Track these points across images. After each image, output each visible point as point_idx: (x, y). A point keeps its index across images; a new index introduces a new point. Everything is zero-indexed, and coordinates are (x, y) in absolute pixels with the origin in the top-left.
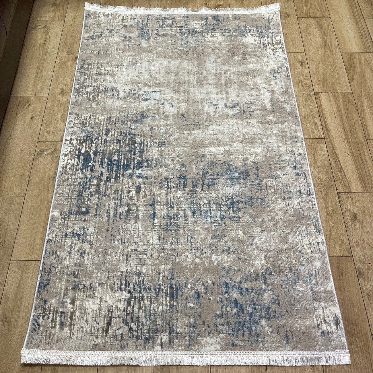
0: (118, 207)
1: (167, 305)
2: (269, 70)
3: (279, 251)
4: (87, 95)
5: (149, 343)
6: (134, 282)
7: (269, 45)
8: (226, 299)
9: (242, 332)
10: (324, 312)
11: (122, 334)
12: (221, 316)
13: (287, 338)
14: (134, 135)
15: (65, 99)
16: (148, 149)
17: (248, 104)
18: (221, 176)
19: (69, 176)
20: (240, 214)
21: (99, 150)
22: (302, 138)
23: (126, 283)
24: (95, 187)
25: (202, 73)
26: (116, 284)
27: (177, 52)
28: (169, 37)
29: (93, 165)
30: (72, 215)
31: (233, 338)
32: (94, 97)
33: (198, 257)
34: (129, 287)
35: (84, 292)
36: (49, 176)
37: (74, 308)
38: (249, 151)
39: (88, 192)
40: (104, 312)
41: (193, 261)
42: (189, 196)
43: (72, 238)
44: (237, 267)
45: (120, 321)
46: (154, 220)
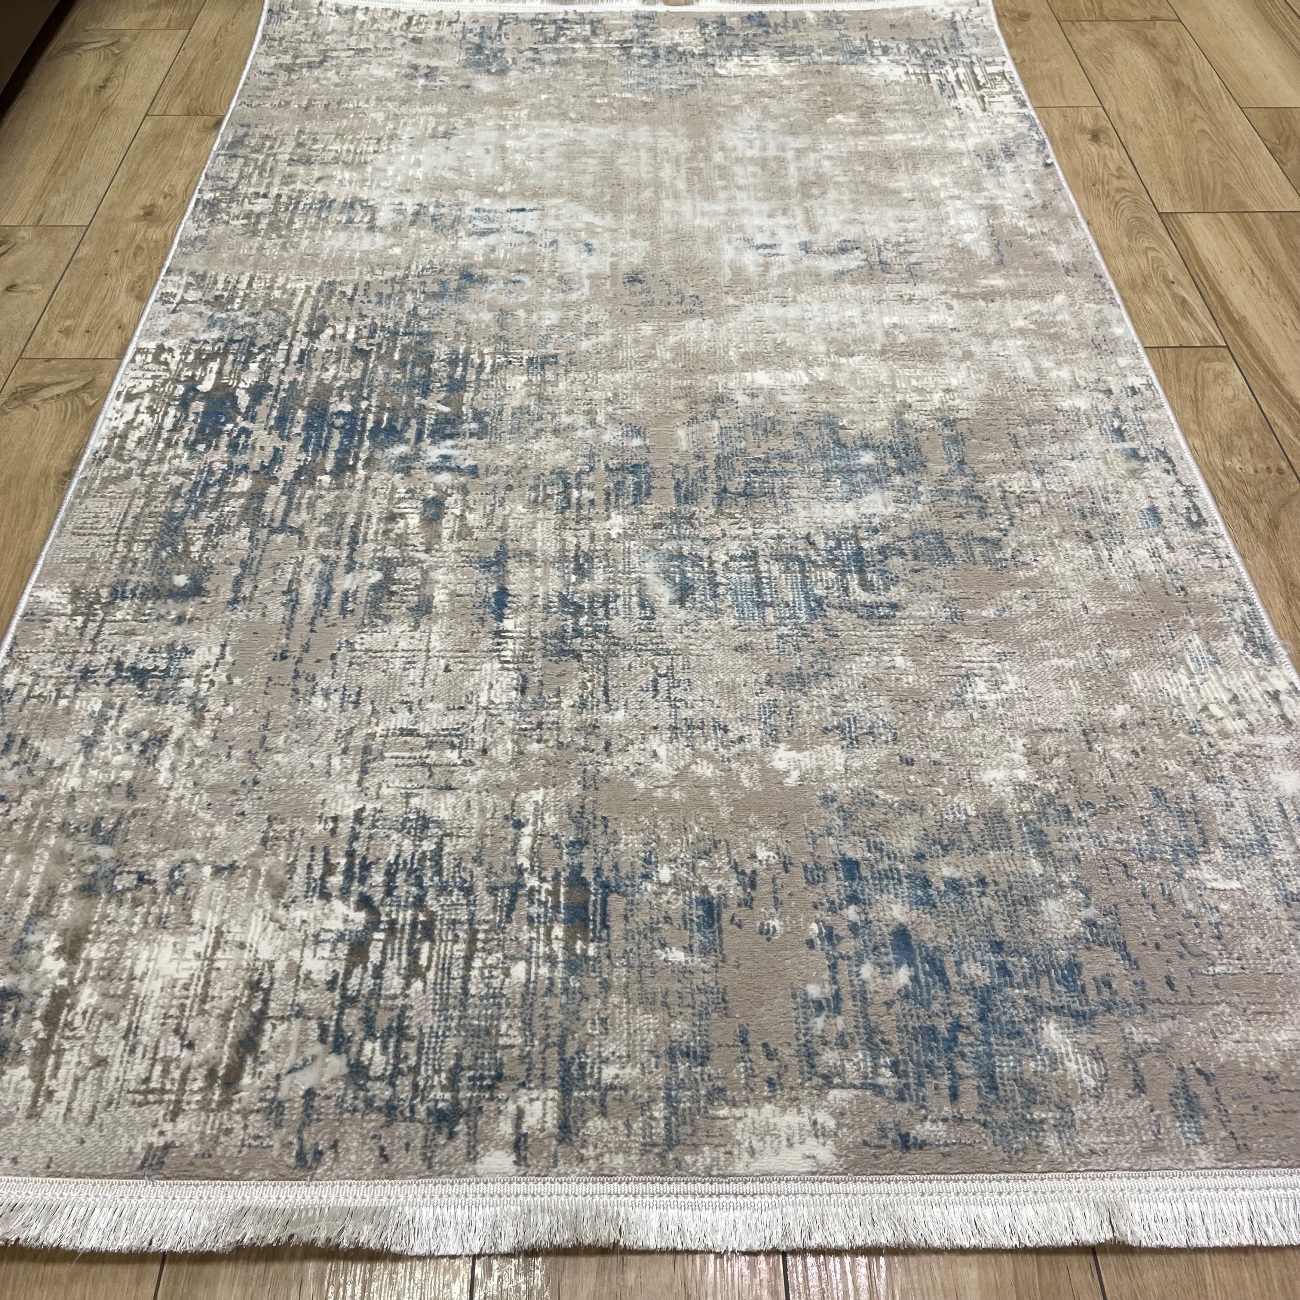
0: (340, 570)
1: (551, 959)
2: (971, 148)
3: (1092, 731)
4: (245, 222)
5: (452, 1136)
6: (391, 858)
7: (961, 87)
8: (854, 928)
9: (945, 1081)
11: (310, 1094)
12: (834, 1004)
13: (1191, 1108)
14: (428, 336)
15: (155, 233)
16: (484, 376)
17: (898, 244)
18: (802, 462)
19: (133, 464)
20: (897, 593)
21: (273, 382)
22: (1133, 344)
23: (350, 867)
24: (242, 501)
25: (708, 159)
26: (301, 870)
27: (610, 105)
29: (246, 432)
30: (124, 598)
31: (902, 1108)
32: (273, 227)
33: (710, 758)
34: (362, 881)
35: (136, 903)
36: (45, 471)
37: (72, 974)
38: (914, 383)
39: (207, 518)
40: (225, 992)
41: (682, 774)
42: (660, 534)
43: (109, 684)
44: (896, 794)
45: (303, 1032)
46: (500, 618)
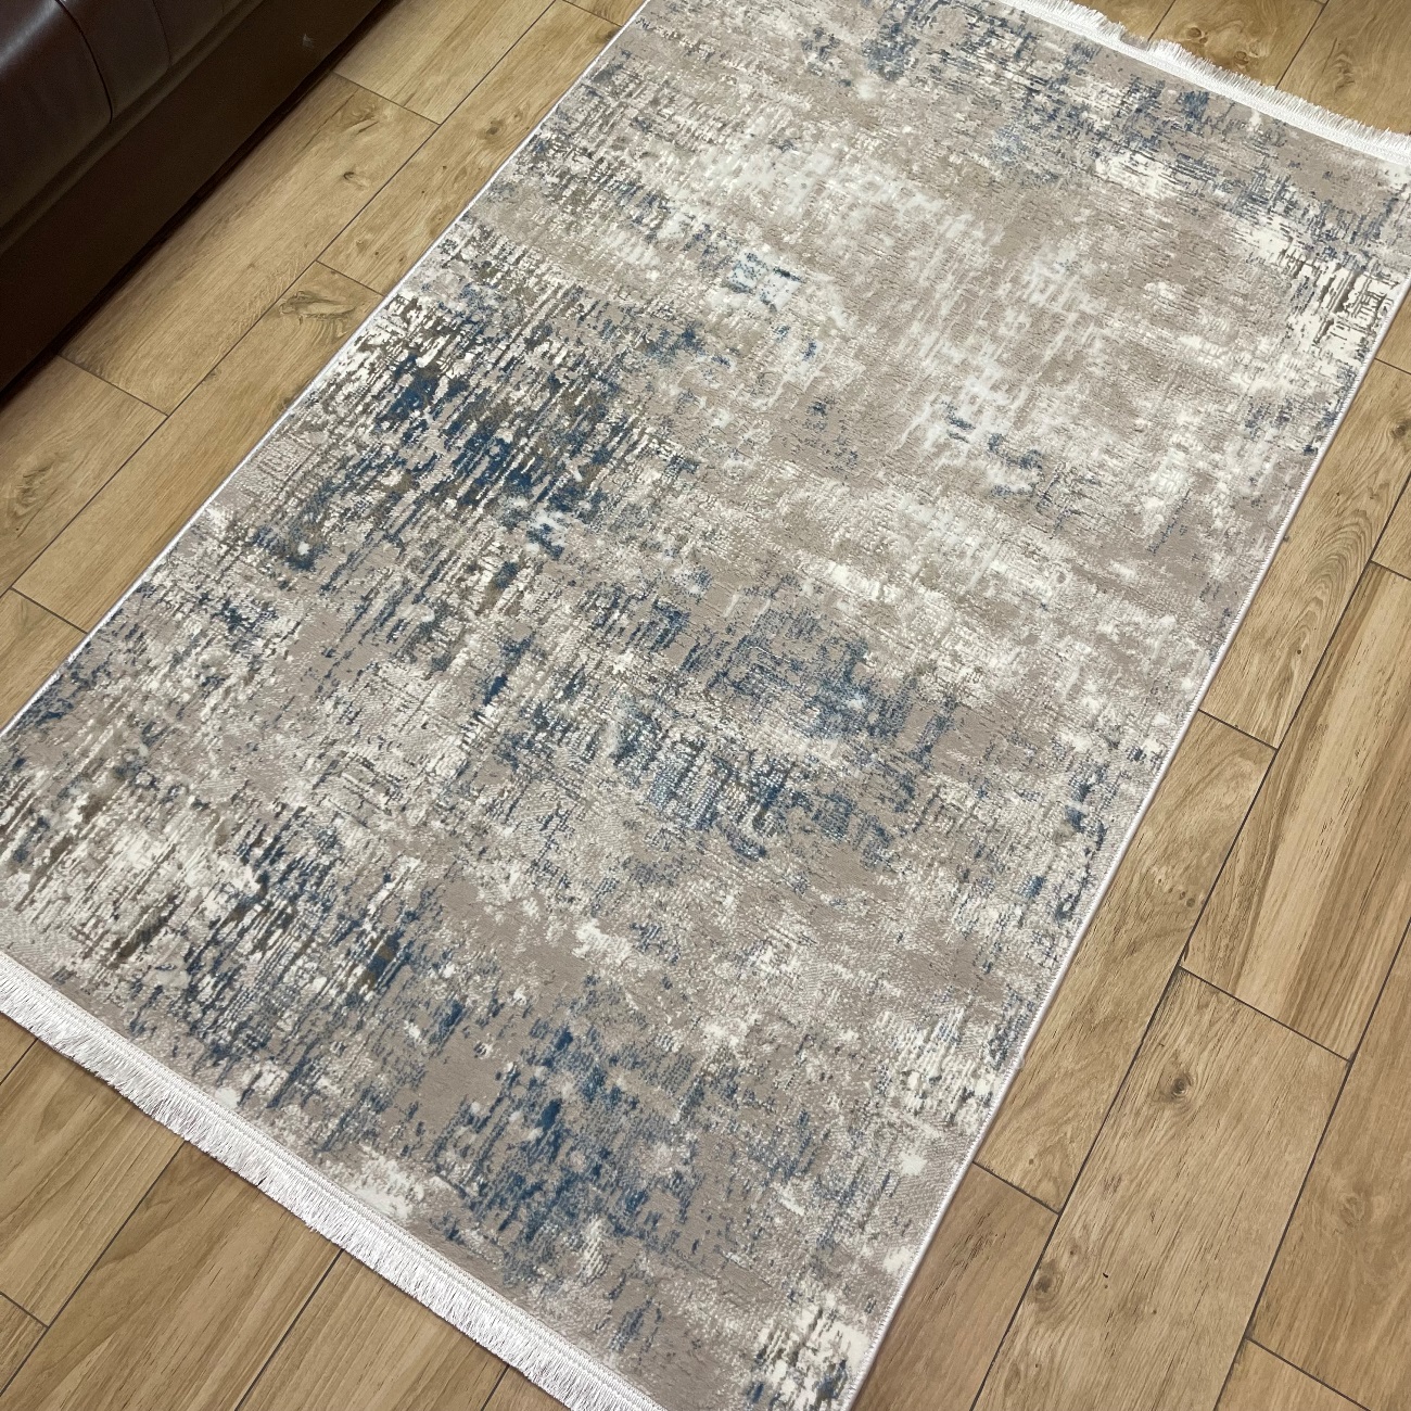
0: (411, 597)
1: (342, 987)
2: (1252, 392)
3: (814, 1039)
4: (556, 180)
5: (215, 1064)
6: (298, 856)
7: (1321, 299)
8: (533, 1082)
9: (505, 1215)
10: (813, 1327)
11: (159, 989)
12: (479, 1125)
13: (632, 1327)
14: (616, 389)
15: (484, 160)
16: (628, 458)
17: (1081, 480)
18: (806, 679)
19: (331, 418)
20: (773, 842)
21: (472, 383)
22: (1189, 703)
23: (272, 846)
24: (383, 495)
25: (994, 286)
26: (243, 832)
27: (958, 169)
28: (970, 98)
29: (424, 425)
30: (260, 545)
31: (469, 1214)
32: (575, 199)
33: (540, 900)
34: (272, 862)
35: (140, 799)
36: (275, 390)
37: (81, 830)
38: (958, 647)
39: (351, 500)
40: (154, 893)
41: (516, 901)
42: (648, 689)
43: (213, 616)
44: (638, 1003)
45: (179, 946)
46: (487, 702)
